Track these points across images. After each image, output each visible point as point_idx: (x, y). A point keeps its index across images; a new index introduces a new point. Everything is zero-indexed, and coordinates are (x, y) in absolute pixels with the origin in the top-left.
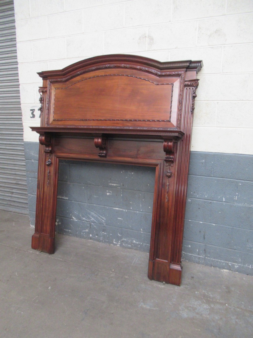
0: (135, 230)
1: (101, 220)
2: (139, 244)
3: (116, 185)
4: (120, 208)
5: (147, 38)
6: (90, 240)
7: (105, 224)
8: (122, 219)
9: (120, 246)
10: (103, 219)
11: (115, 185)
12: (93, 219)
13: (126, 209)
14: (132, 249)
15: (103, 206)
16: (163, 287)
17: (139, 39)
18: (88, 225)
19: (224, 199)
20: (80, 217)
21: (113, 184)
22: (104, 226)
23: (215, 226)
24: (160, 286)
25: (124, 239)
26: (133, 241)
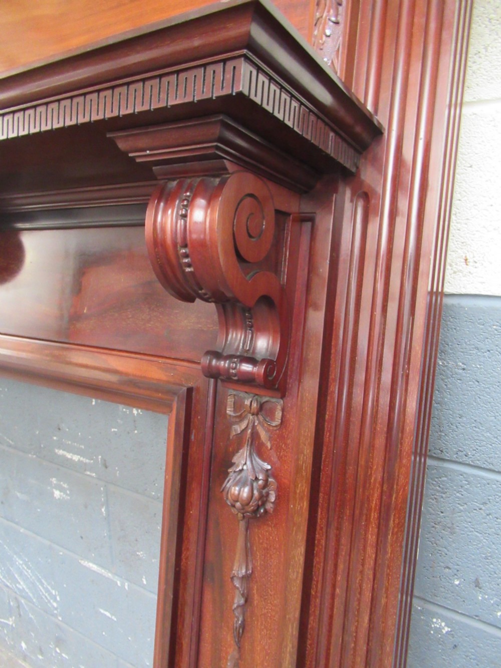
1: (47, 598)
3: (82, 459)
4: (104, 568)
8: (115, 618)
10: (53, 598)
11: (76, 458)
12: (22, 585)
13: (127, 580)
15: (49, 543)
18: (12, 603)
21: (69, 452)
22: (59, 626)
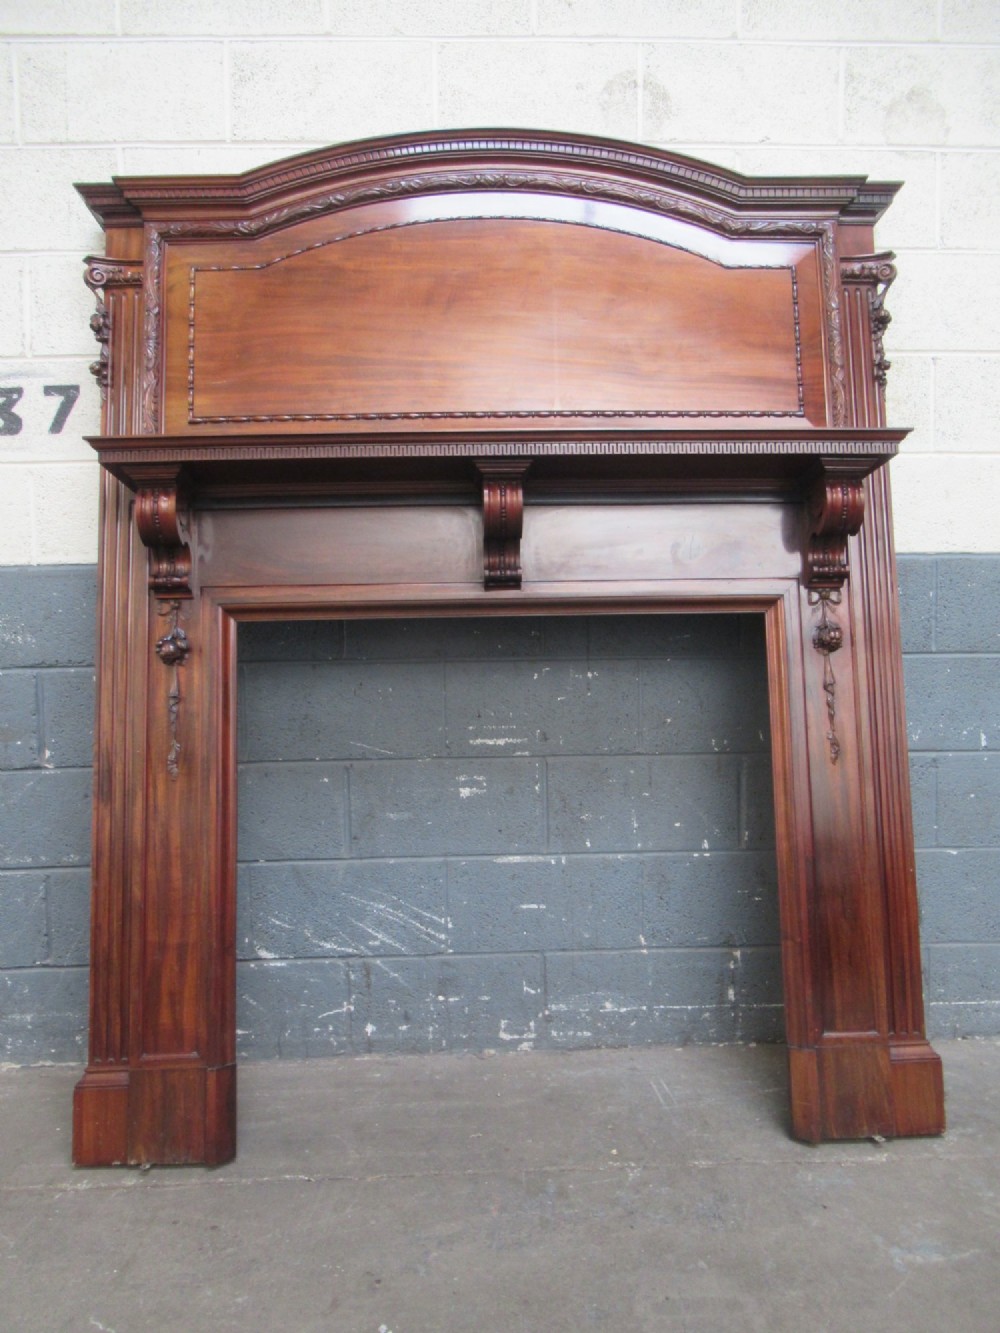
0: (612, 949)
1: (428, 935)
2: (635, 1015)
3: (510, 740)
4: (531, 854)
5: (640, 91)
6: (367, 1058)
7: (451, 951)
8: (543, 907)
9: (535, 1048)
10: (441, 928)
11: (501, 742)
12: (381, 938)
13: (564, 853)
14: (599, 1047)
15: (441, 859)
16: (884, 1160)
17: (604, 89)
18: (353, 977)
19: (983, 737)
20: (307, 939)
21: (491, 738)
22: (447, 963)
23: (956, 856)
24: (870, 1159)
25: (554, 1007)
26: (603, 1007)
